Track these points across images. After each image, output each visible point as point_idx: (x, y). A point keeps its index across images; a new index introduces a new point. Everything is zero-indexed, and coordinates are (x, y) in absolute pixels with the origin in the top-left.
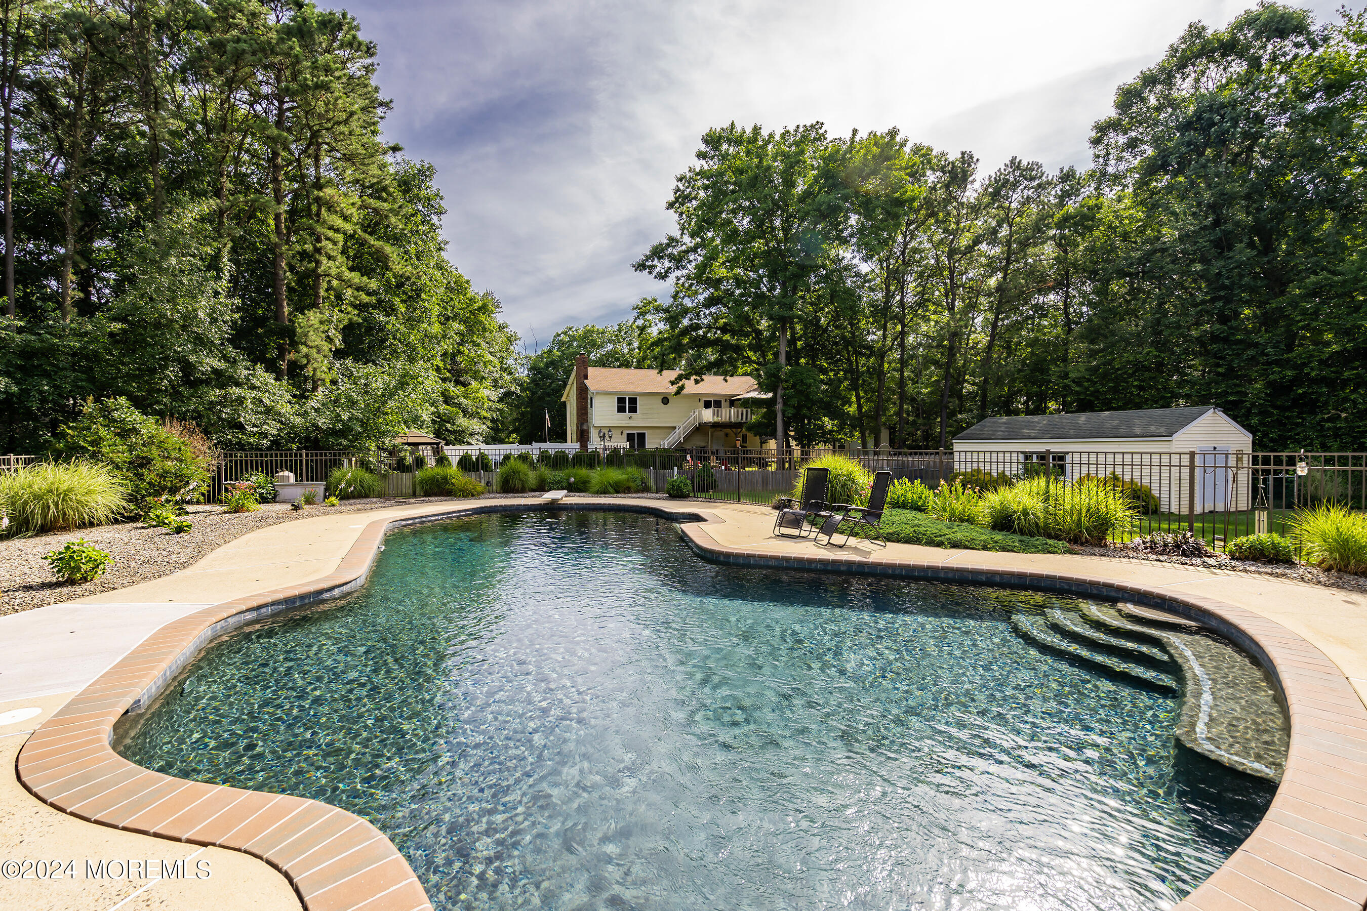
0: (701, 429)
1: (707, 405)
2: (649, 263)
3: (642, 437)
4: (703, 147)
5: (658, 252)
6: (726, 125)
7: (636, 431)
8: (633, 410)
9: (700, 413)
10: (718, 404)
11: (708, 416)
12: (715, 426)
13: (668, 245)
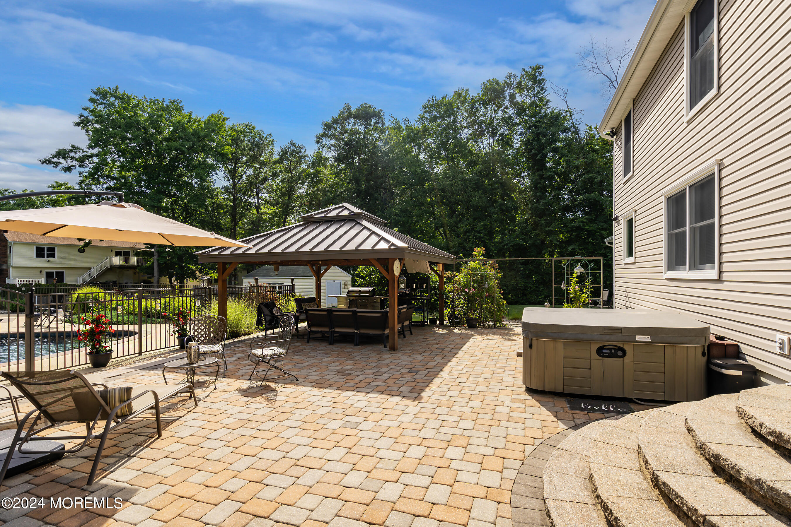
0: (112, 269)
1: (118, 254)
2: (55, 160)
3: (60, 275)
4: (94, 97)
5: (62, 154)
6: (113, 87)
7: (55, 271)
8: (53, 256)
9: (111, 260)
10: (127, 254)
11: (116, 261)
12: (121, 267)
13: (71, 151)
